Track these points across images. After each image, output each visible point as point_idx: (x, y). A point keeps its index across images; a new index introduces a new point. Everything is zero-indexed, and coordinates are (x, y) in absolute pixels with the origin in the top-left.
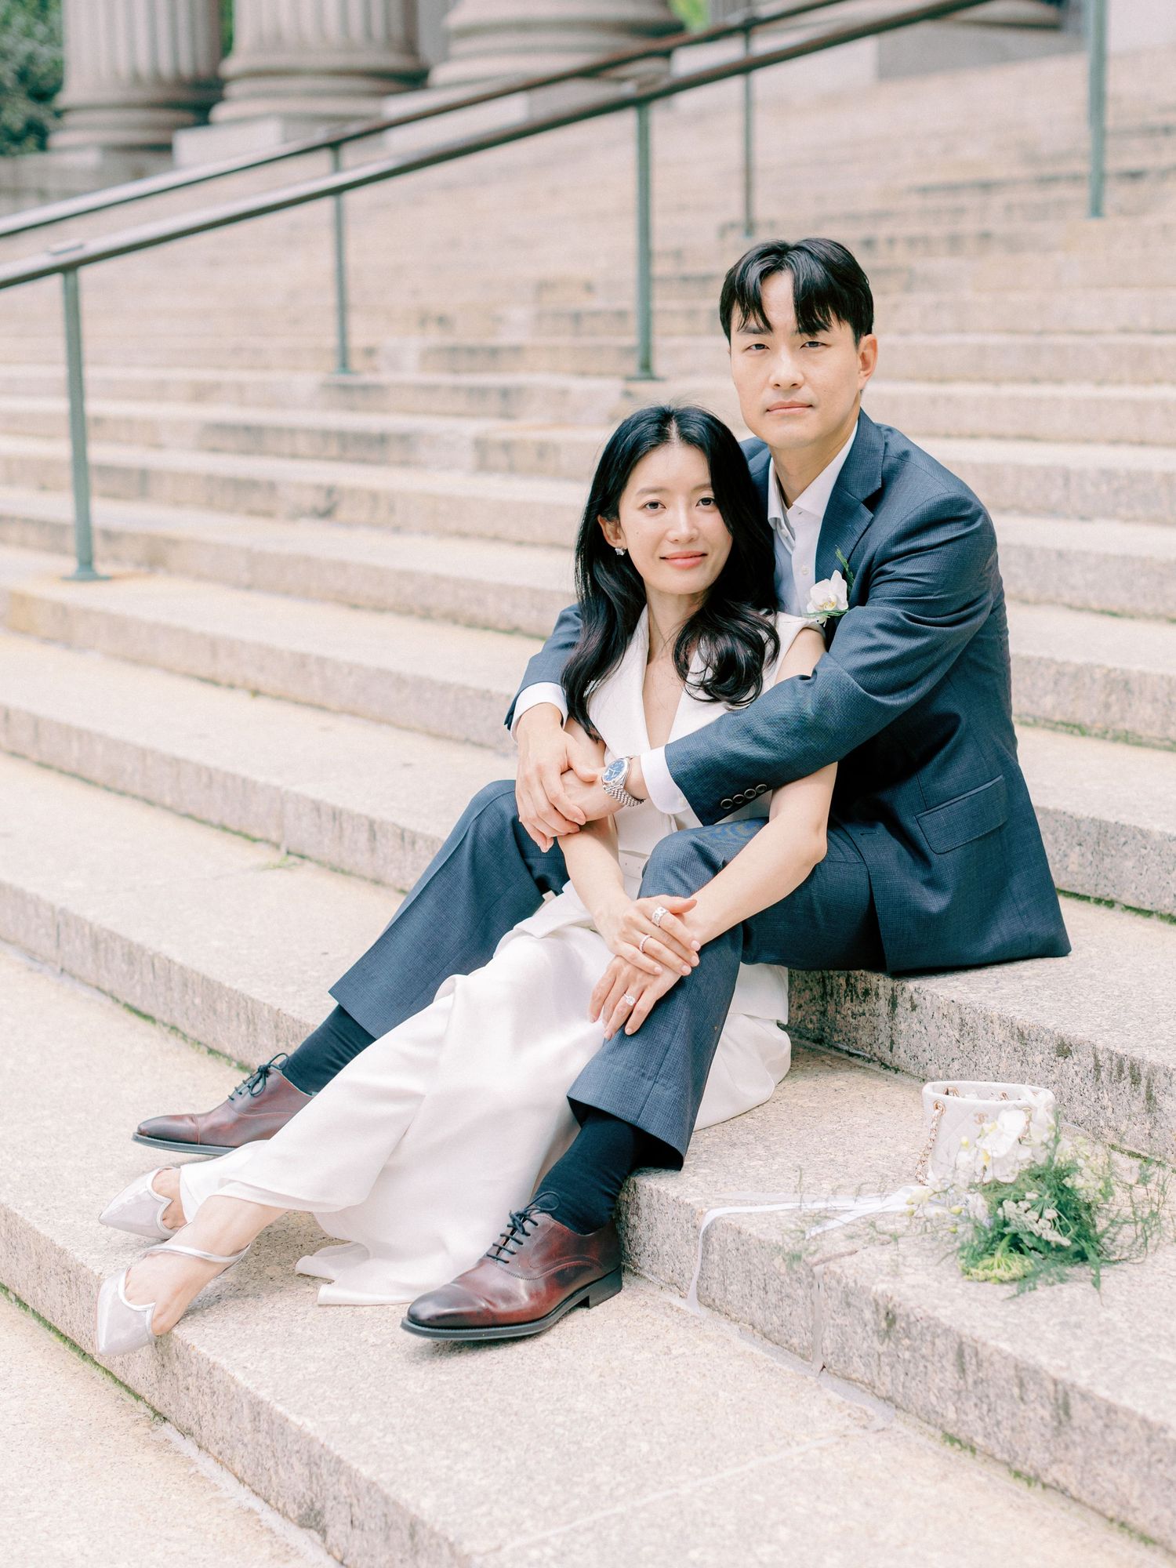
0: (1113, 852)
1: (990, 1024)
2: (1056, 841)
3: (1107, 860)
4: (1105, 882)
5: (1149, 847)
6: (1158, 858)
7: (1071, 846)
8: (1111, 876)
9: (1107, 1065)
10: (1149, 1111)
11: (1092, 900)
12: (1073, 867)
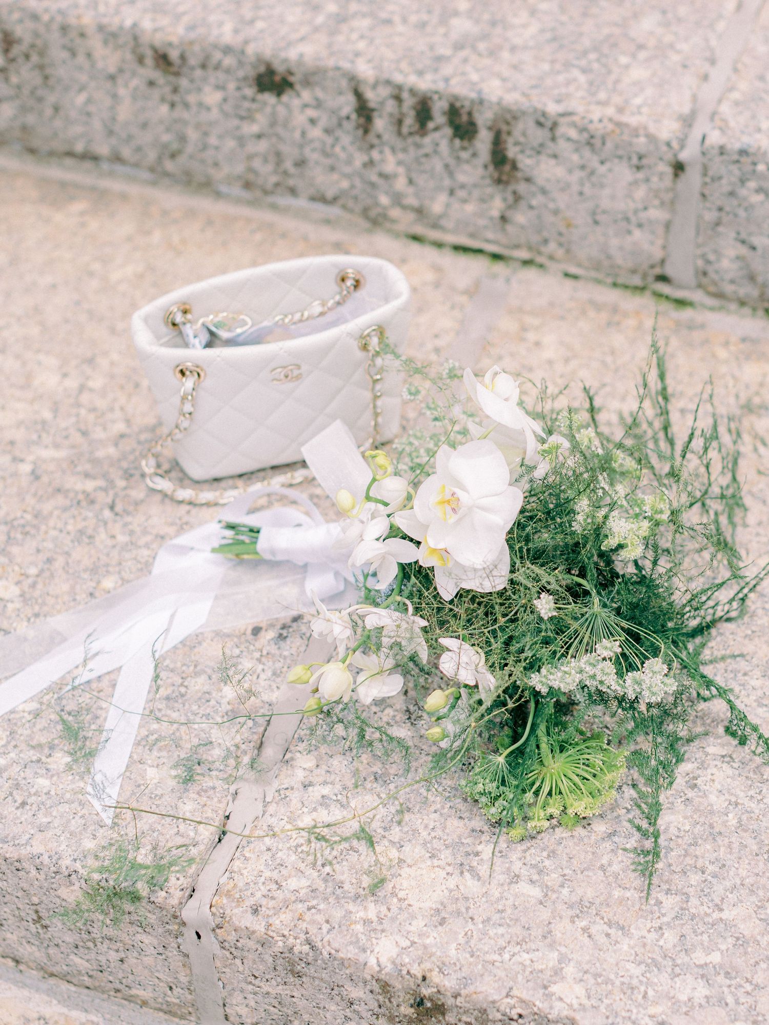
1: (78, 41)
9: (391, 106)
10: (499, 181)
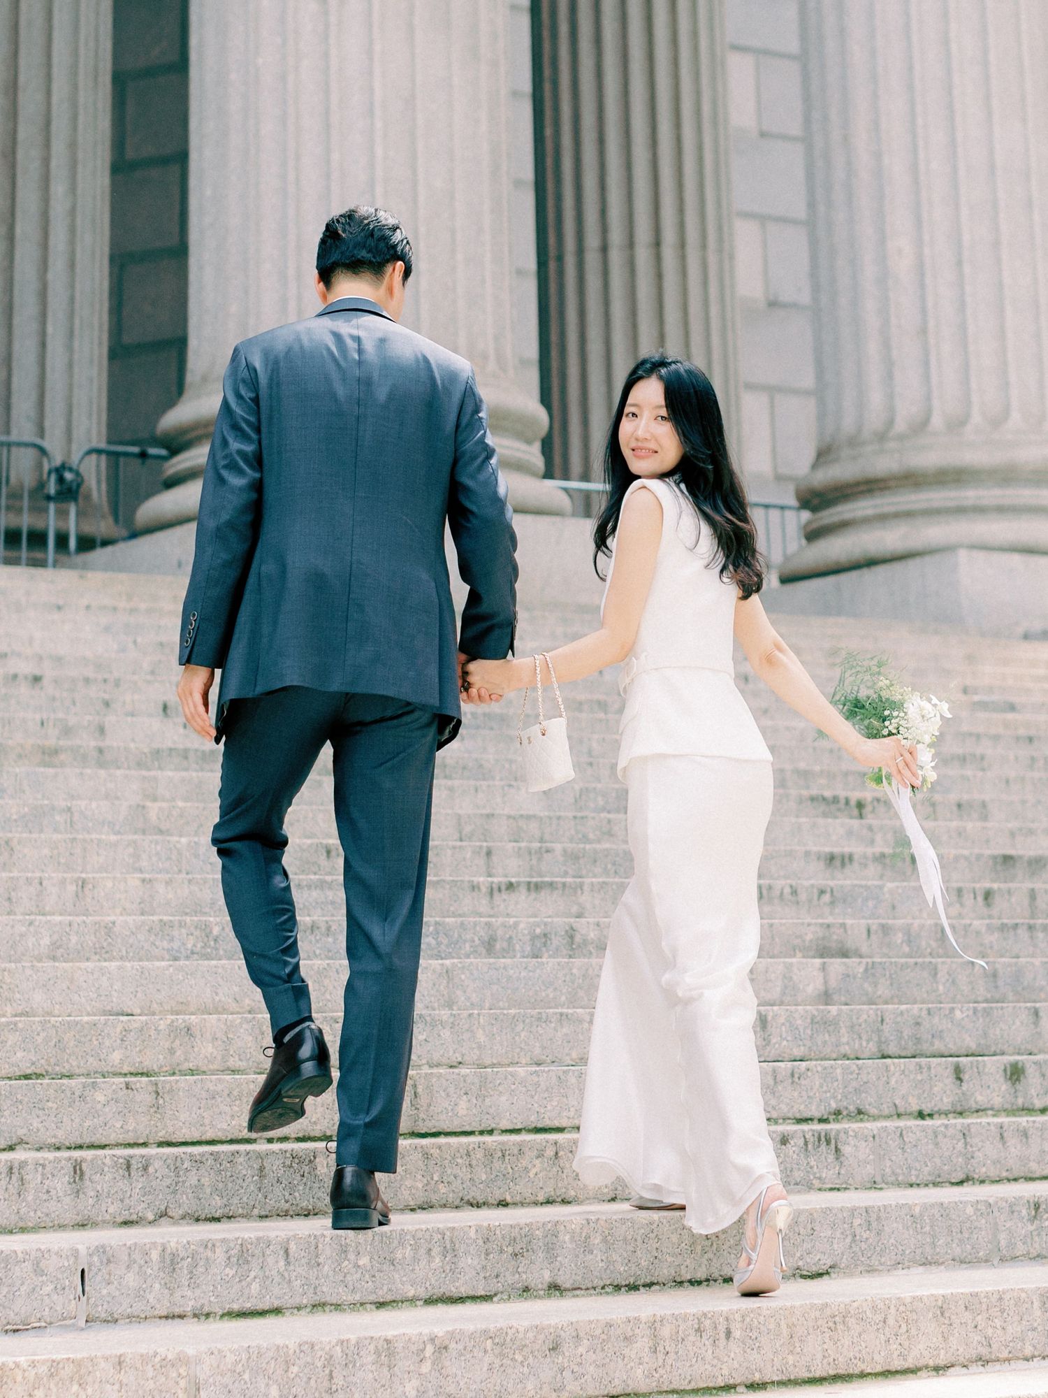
0: (492, 1093)
2: (448, 1095)
3: (487, 1100)
4: (488, 1116)
5: (517, 1083)
6: (524, 1089)
7: (459, 1097)
8: (491, 1111)
11: (477, 1133)
12: (462, 1112)
